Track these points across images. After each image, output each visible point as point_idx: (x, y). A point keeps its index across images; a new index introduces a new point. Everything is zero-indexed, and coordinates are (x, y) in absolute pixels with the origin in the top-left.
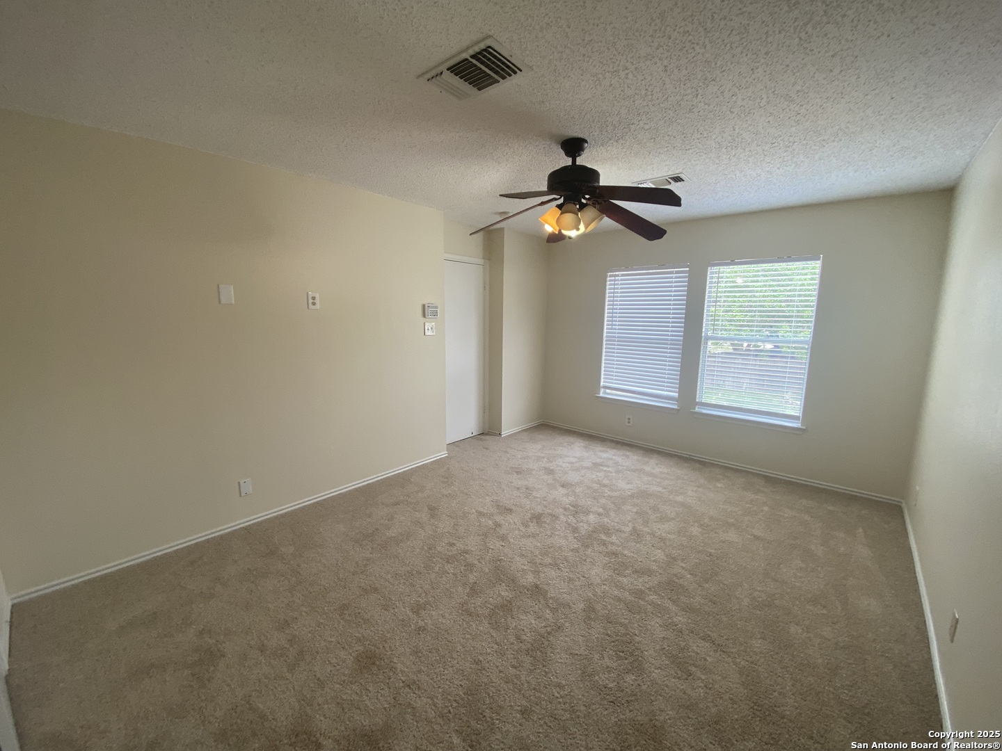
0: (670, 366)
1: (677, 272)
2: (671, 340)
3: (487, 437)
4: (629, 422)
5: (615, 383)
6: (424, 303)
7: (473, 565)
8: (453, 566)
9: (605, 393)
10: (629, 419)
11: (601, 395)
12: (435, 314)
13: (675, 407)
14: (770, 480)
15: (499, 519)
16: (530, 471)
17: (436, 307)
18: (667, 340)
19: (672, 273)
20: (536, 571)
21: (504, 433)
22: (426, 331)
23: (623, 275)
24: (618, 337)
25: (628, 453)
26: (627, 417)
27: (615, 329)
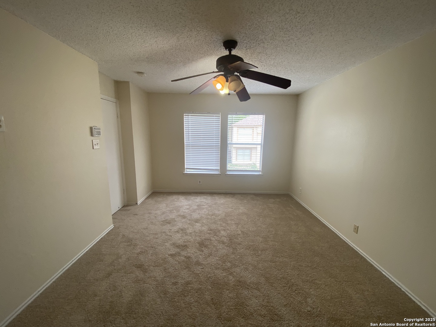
0: (215, 156)
1: (216, 116)
2: (215, 145)
3: (129, 208)
4: (200, 183)
5: (192, 166)
6: (92, 126)
7: (200, 289)
8: (190, 297)
9: (187, 171)
10: (200, 181)
11: (186, 172)
12: (99, 133)
13: (219, 173)
14: (256, 195)
15: (184, 253)
16: (173, 220)
17: (99, 129)
18: (214, 145)
19: (213, 116)
20: (231, 274)
21: (139, 202)
22: (94, 146)
23: (191, 116)
24: (191, 145)
25: (205, 197)
26: (199, 180)
27: (190, 141)
